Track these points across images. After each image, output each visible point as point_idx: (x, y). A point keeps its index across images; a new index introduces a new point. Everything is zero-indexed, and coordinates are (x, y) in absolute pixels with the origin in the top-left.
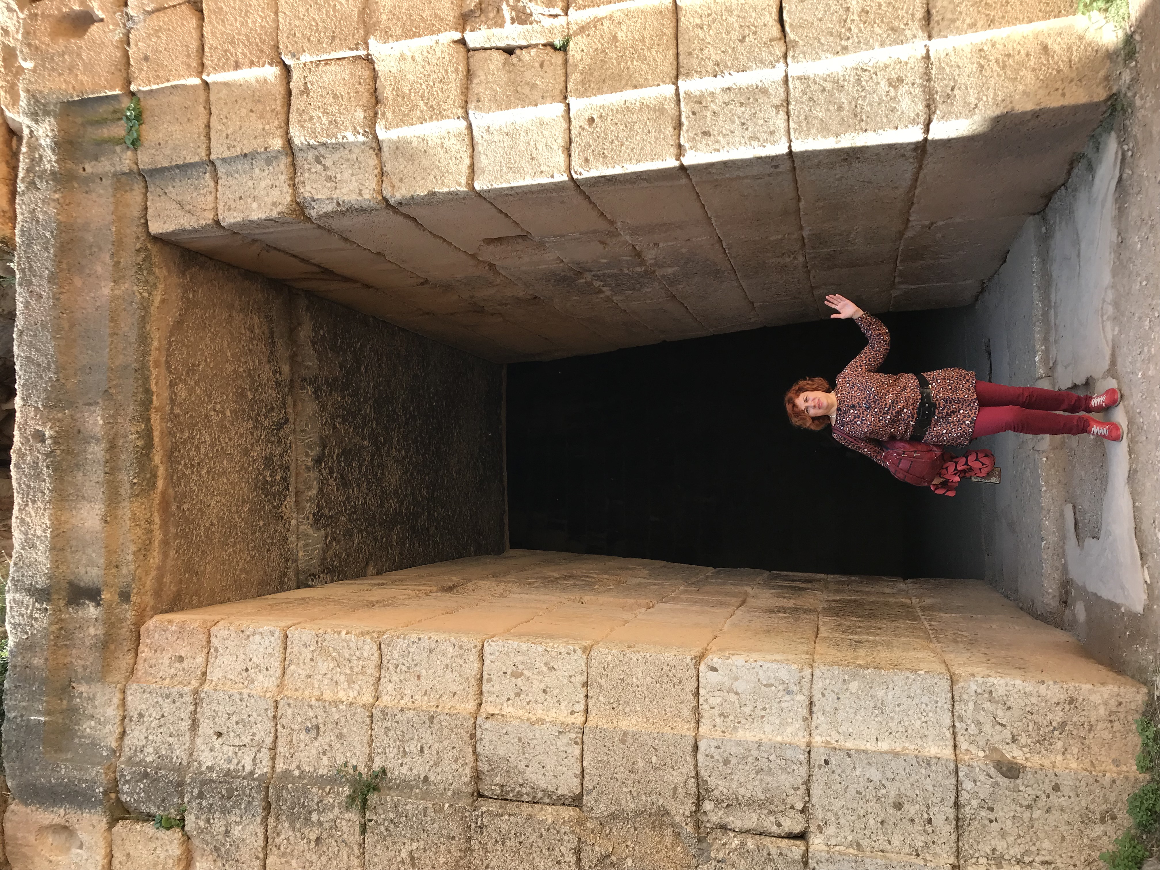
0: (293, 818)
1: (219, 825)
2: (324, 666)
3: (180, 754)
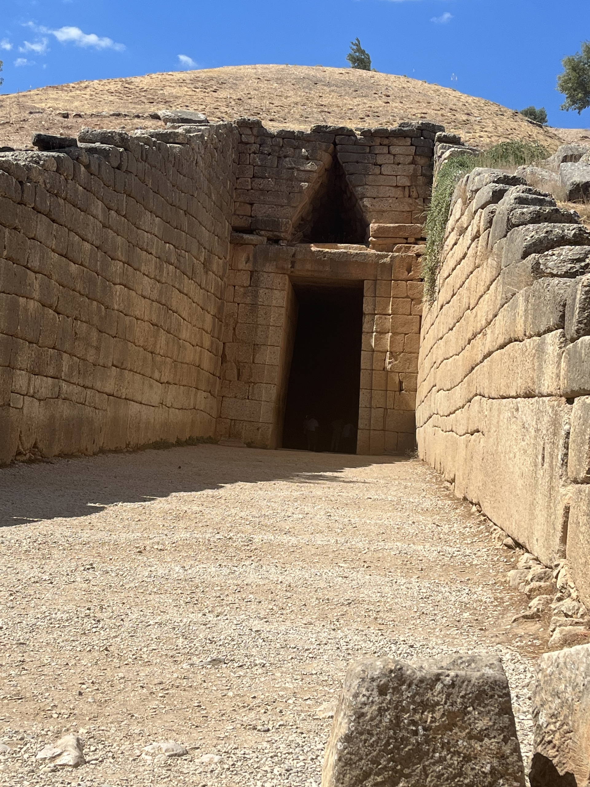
0: (251, 310)
2: (277, 315)
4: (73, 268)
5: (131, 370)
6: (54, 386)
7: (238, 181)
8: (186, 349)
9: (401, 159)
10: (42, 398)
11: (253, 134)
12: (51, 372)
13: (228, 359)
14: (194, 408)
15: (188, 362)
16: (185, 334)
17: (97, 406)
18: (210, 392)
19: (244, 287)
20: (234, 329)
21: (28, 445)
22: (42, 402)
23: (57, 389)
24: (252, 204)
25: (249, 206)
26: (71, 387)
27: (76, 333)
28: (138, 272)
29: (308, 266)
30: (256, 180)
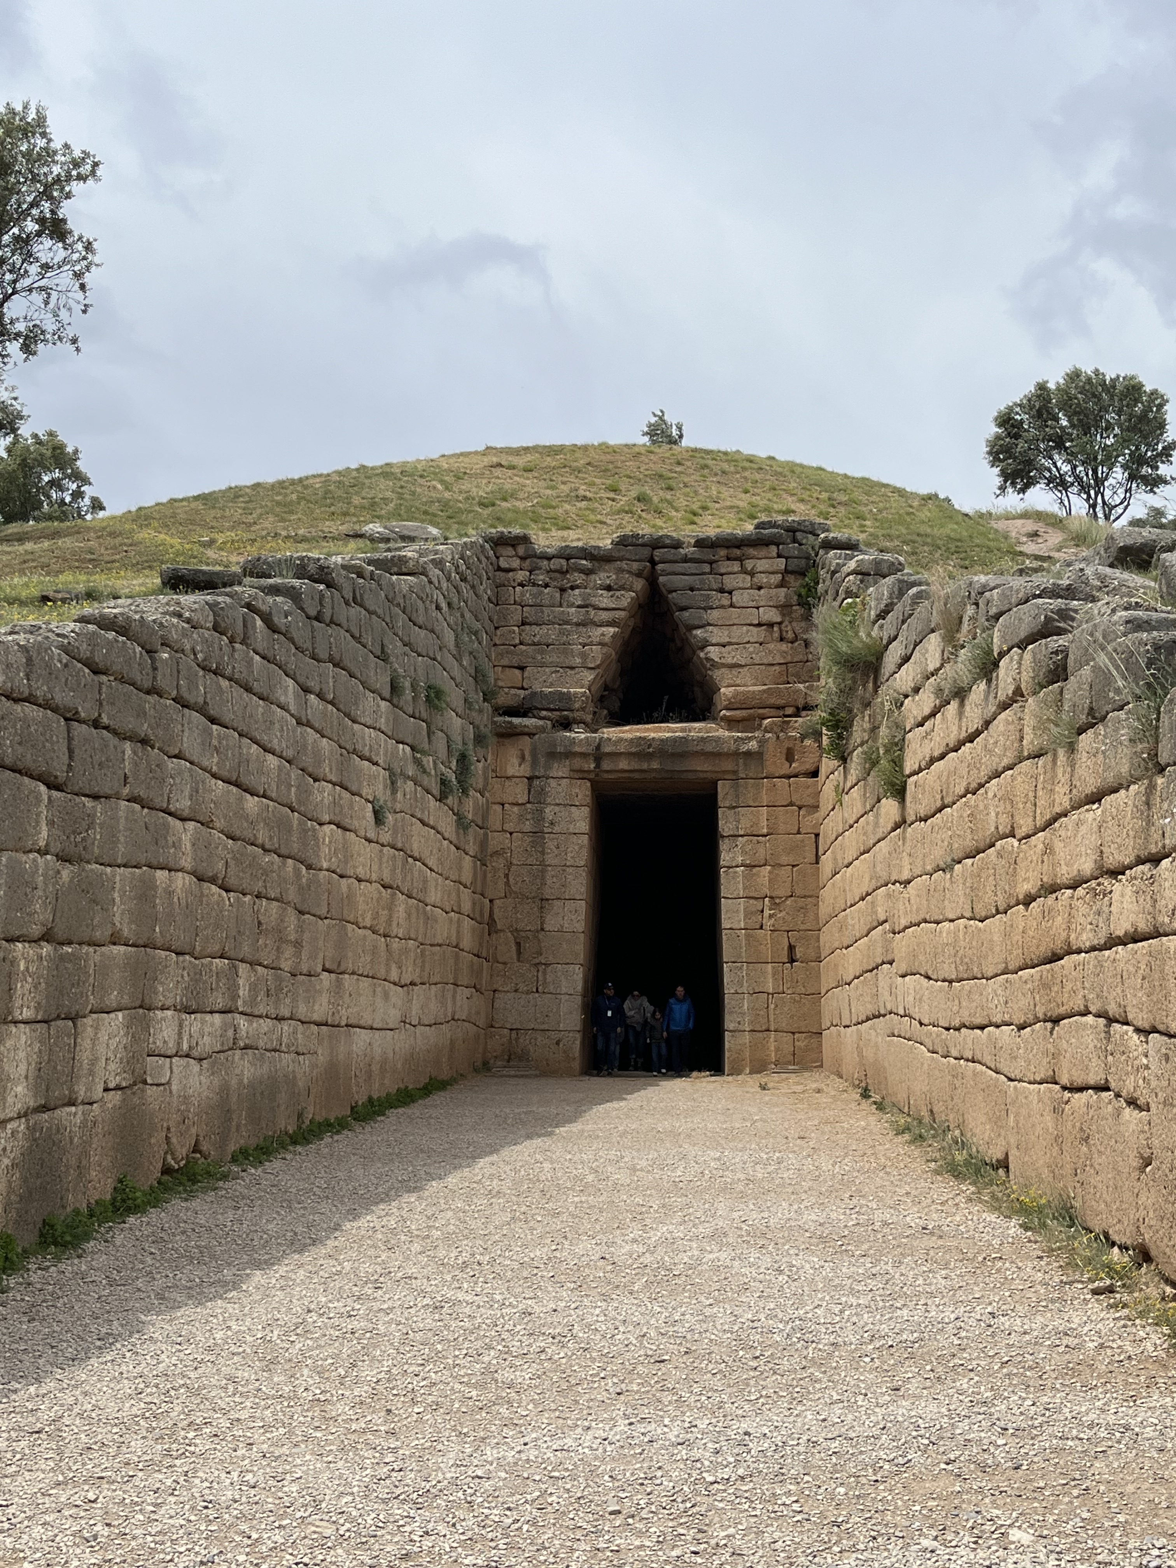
0: (532, 842)
1: (529, 817)
2: (576, 848)
3: (549, 800)
4: (251, 803)
5: (353, 973)
6: (225, 1027)
7: (498, 632)
8: (436, 921)
9: (763, 579)
10: (205, 1056)
11: (517, 555)
12: (220, 1002)
13: (499, 927)
14: (453, 1019)
15: (440, 942)
16: (433, 896)
17: (300, 1050)
18: (474, 987)
19: (517, 804)
20: (507, 876)
21: (182, 1151)
22: (205, 1063)
23: (230, 1033)
24: (522, 668)
25: (517, 672)
26: (255, 1025)
27: (260, 923)
28: (357, 798)
29: (623, 764)
30: (527, 627)
